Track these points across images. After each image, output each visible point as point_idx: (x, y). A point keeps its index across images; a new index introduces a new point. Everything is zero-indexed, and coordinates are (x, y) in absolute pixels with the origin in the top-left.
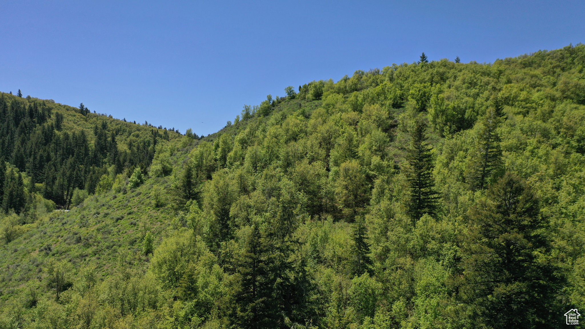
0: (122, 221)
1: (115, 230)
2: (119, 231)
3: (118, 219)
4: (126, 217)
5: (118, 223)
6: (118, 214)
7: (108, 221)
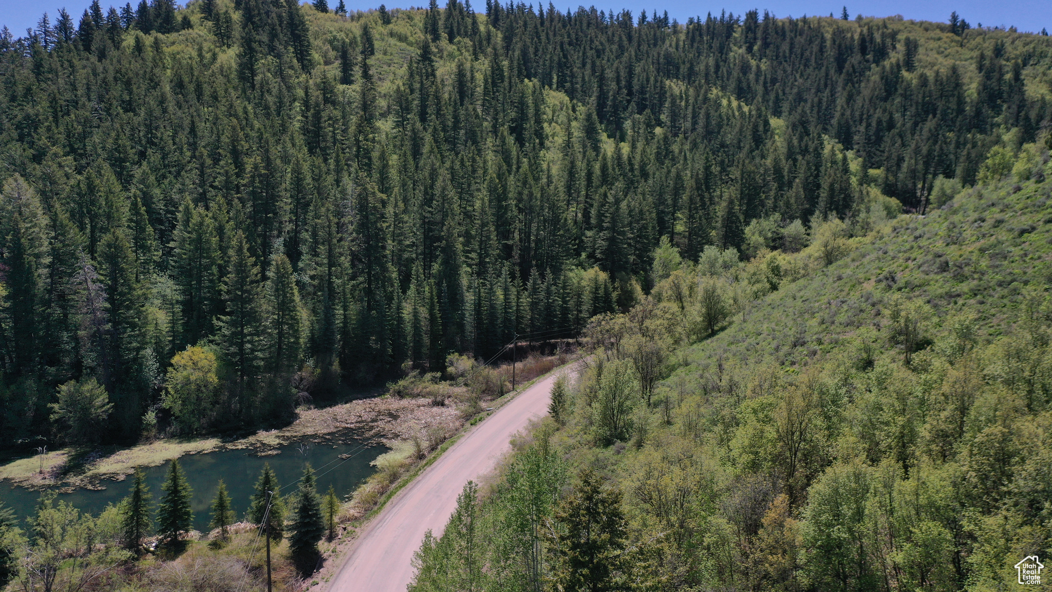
0: (1033, 236)
1: (1016, 251)
2: (1026, 255)
3: (1022, 232)
4: (1041, 227)
5: (1023, 239)
6: (1025, 221)
7: (1003, 235)
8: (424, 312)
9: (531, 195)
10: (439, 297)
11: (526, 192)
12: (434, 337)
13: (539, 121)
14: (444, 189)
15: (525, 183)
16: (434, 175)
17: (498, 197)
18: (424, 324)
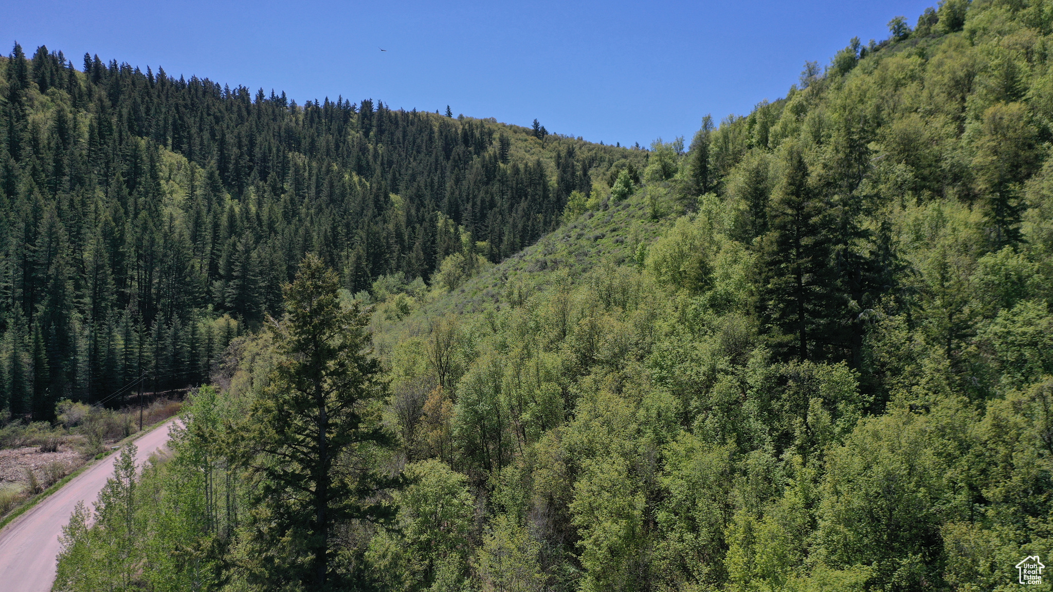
0: (604, 241)
1: (593, 251)
2: (600, 252)
3: (596, 238)
4: (609, 234)
5: (598, 242)
6: (598, 232)
7: (583, 242)
8: (26, 358)
9: (152, 241)
10: (46, 340)
11: (147, 237)
12: (39, 384)
13: (155, 177)
14: (52, 226)
15: (145, 229)
16: (37, 212)
17: (114, 241)
18: (27, 369)
